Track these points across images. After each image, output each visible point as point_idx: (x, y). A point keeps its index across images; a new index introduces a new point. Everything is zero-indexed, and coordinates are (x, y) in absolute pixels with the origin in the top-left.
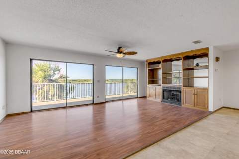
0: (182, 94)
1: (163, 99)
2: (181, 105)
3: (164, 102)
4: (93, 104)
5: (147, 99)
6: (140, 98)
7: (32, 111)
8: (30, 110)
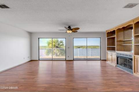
0: (133, 62)
1: (118, 64)
2: (132, 73)
3: (118, 66)
4: (66, 60)
5: (107, 62)
6: (102, 60)
7: (39, 60)
8: (38, 60)
